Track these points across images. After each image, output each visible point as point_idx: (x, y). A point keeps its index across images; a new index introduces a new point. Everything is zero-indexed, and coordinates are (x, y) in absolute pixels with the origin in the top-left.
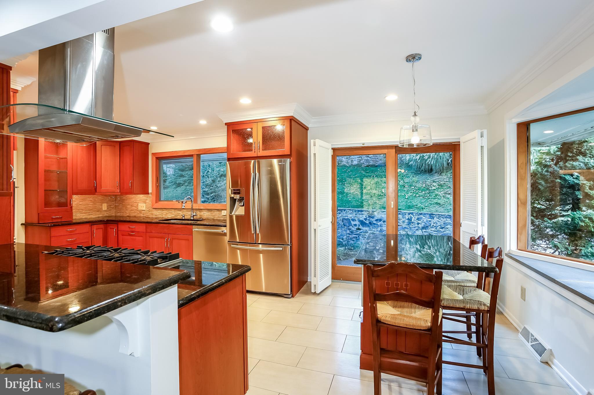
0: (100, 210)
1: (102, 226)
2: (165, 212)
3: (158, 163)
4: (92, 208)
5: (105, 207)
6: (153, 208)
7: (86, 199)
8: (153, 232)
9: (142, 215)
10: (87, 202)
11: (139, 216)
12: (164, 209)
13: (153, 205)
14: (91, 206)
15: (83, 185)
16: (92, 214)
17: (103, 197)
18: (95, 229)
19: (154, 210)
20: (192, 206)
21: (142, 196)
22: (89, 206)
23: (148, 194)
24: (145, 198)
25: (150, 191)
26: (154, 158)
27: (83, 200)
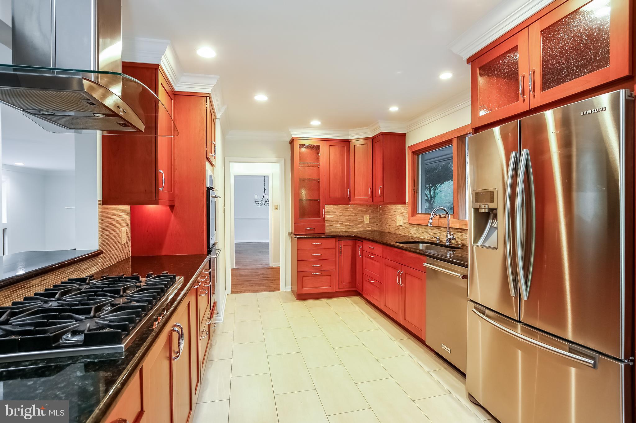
0: (361, 223)
1: (350, 242)
2: (421, 230)
3: (415, 160)
4: (353, 220)
5: (367, 219)
6: (410, 224)
7: (346, 210)
8: (388, 258)
9: (400, 233)
10: (347, 212)
11: (397, 233)
12: (420, 226)
13: (409, 220)
14: (352, 218)
15: (337, 194)
16: (353, 227)
17: (364, 207)
18: (342, 246)
19: (410, 226)
20: (449, 222)
21: (399, 207)
22: (350, 217)
23: (405, 203)
24: (402, 209)
25: (407, 201)
26: (410, 153)
27: (344, 210)
